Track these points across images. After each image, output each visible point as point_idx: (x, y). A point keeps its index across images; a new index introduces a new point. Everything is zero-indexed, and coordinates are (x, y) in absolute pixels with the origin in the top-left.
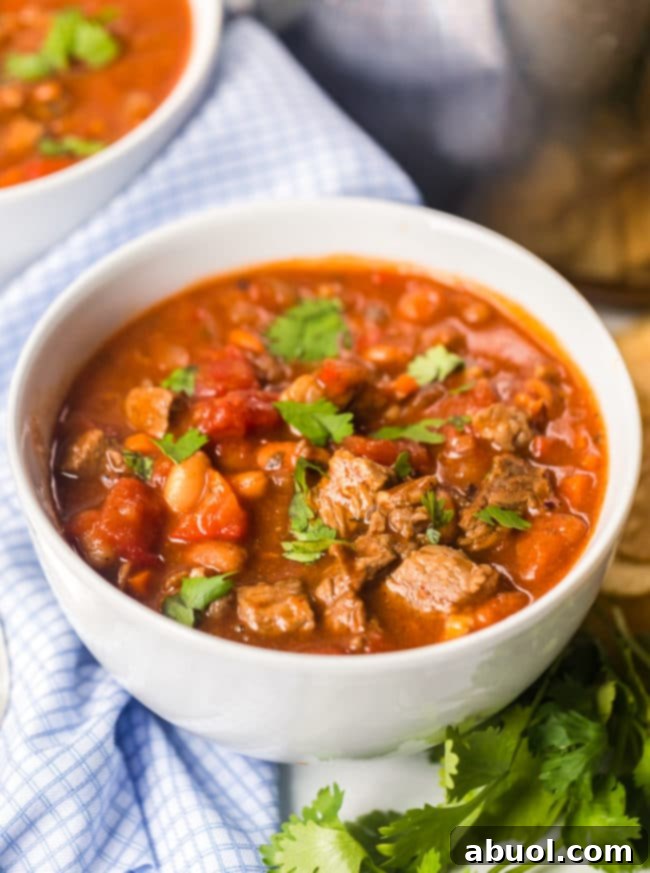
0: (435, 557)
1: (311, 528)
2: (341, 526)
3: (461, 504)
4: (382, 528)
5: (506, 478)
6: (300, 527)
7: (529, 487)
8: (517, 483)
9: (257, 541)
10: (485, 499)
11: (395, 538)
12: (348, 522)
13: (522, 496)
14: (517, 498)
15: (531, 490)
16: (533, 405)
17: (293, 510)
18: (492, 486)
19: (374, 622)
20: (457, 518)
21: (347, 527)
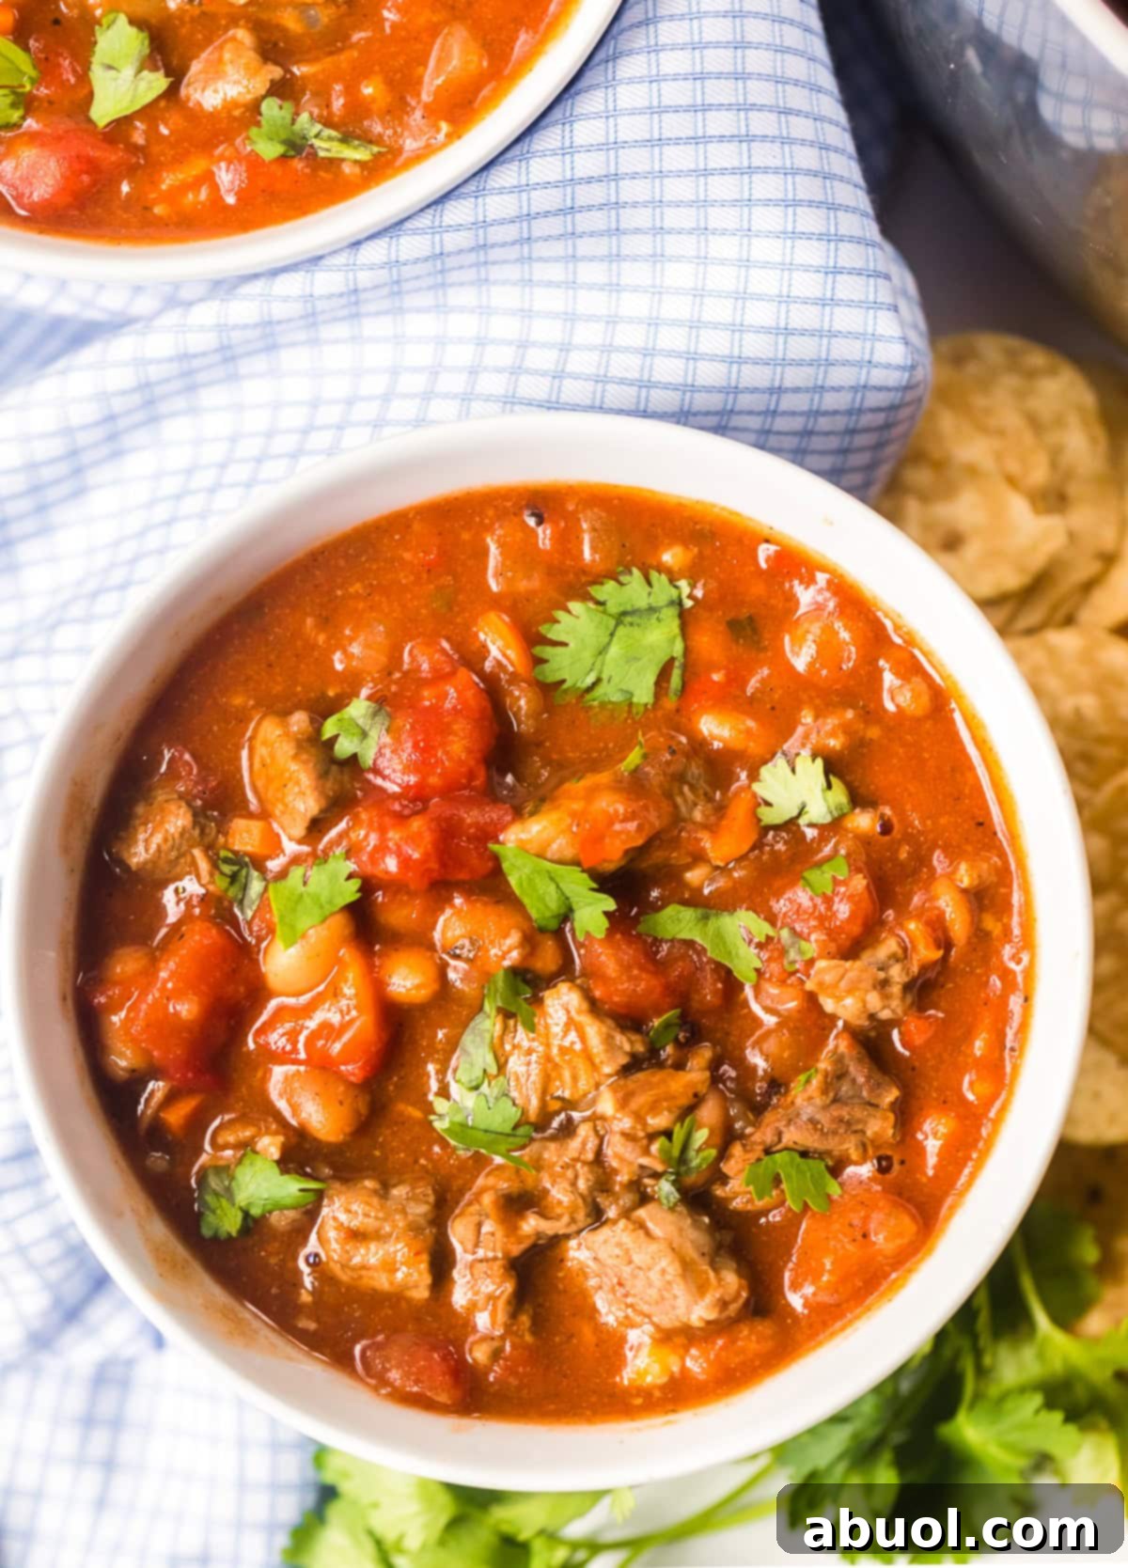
0: (654, 1247)
1: (485, 1088)
2: (534, 1103)
3: (738, 1125)
4: (590, 1156)
5: (825, 1108)
6: (471, 1081)
7: (859, 1127)
8: (841, 1120)
9: (395, 1079)
10: (780, 1134)
11: (603, 1183)
12: (548, 1098)
13: (841, 1143)
14: (832, 1144)
15: (863, 1132)
16: (926, 953)
17: (467, 1039)
18: (798, 1115)
19: (525, 1320)
20: (723, 1154)
21: (543, 1104)
